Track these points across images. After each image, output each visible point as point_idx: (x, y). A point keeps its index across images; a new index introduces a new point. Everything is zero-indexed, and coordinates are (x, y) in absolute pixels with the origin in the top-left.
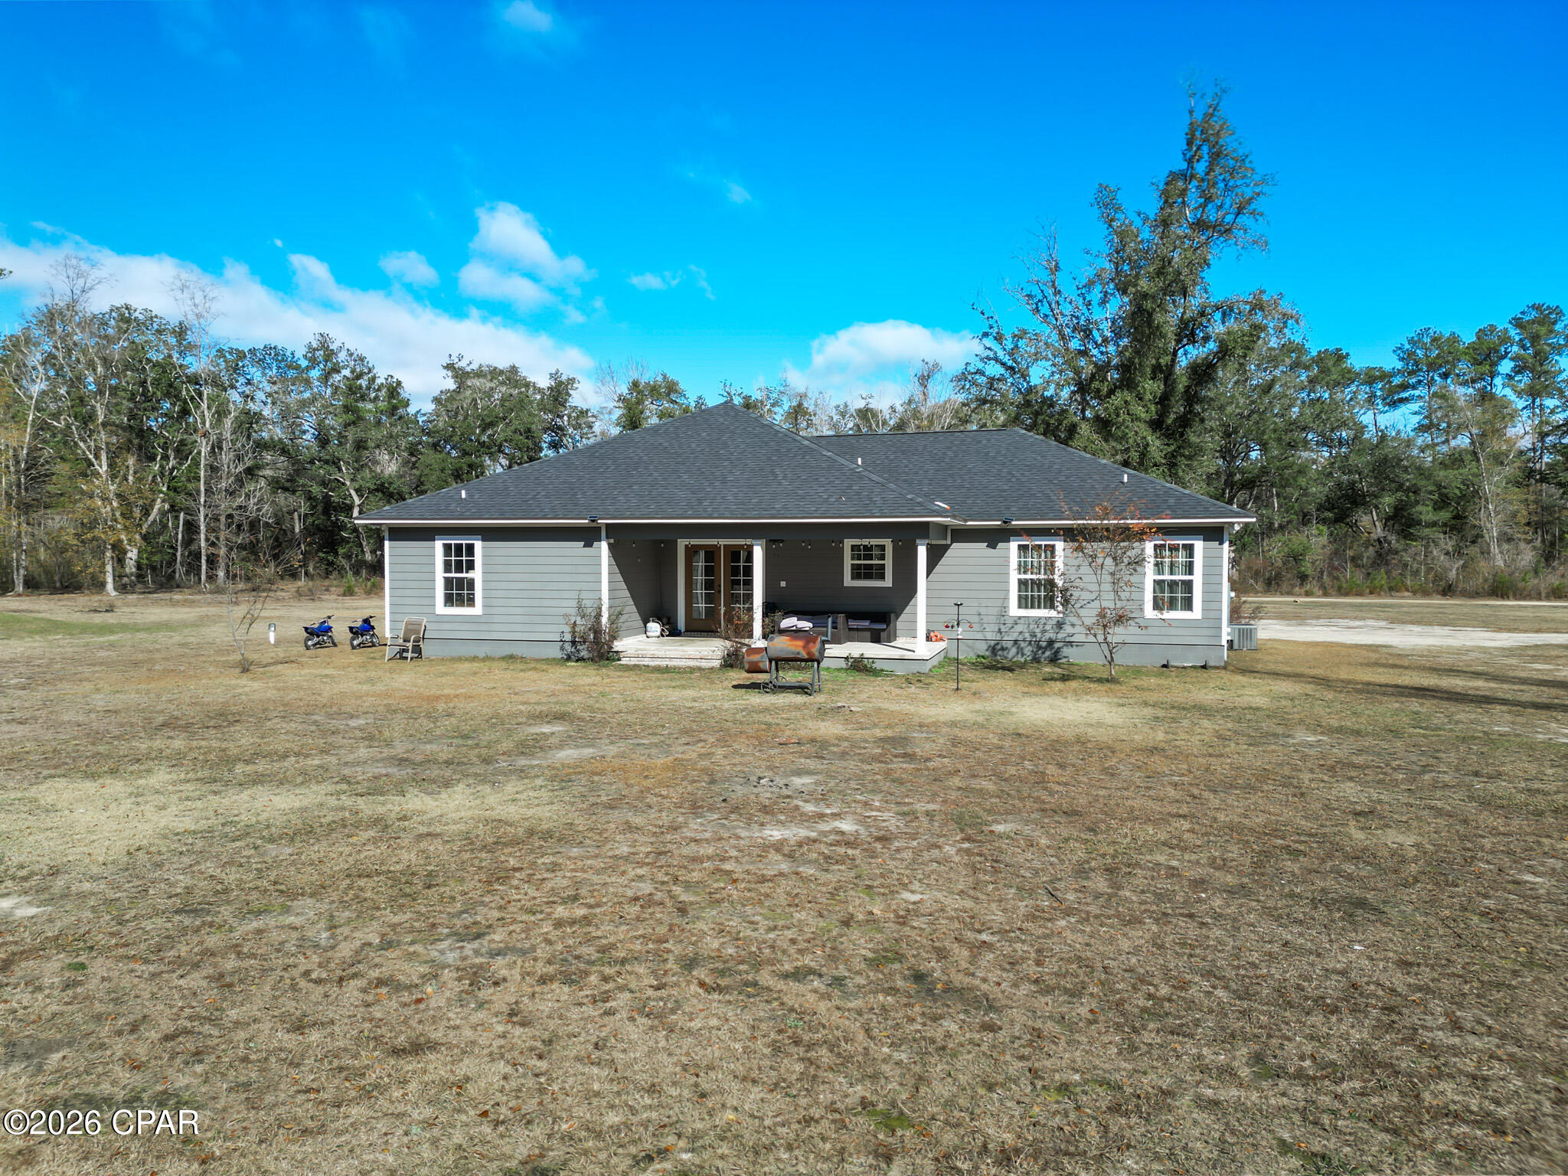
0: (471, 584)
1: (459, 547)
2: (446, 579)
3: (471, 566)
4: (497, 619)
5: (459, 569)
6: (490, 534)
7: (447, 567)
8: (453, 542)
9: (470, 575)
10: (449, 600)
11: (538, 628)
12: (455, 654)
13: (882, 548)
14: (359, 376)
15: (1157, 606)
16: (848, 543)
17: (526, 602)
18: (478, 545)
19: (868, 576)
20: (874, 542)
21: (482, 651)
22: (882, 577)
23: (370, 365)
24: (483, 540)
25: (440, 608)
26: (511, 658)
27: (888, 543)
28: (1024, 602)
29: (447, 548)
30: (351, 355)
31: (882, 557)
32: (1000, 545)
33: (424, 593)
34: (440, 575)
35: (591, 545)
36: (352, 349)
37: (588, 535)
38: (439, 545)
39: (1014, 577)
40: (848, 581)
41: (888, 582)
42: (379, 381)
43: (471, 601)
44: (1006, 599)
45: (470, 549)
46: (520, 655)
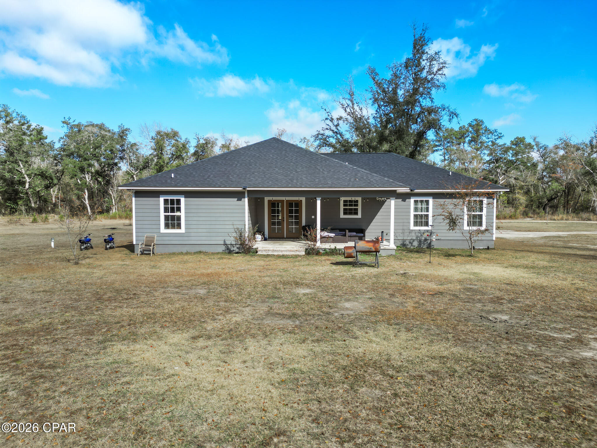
0: (179, 218)
1: (172, 201)
2: (165, 215)
3: (179, 209)
4: (192, 234)
5: (173, 210)
6: (188, 194)
7: (166, 210)
8: (169, 198)
9: (178, 214)
10: (167, 226)
11: (214, 238)
12: (171, 251)
13: (357, 201)
14: (23, 124)
15: (468, 225)
16: (342, 199)
17: (208, 227)
18: (183, 200)
19: (350, 213)
20: (353, 199)
21: (184, 250)
22: (356, 213)
23: (28, 120)
24: (185, 197)
25: (163, 230)
26: (200, 252)
27: (359, 199)
28: (416, 224)
29: (166, 201)
30: (19, 115)
31: (357, 205)
32: (407, 200)
33: (154, 222)
34: (162, 214)
35: (241, 200)
36: (19, 112)
37: (239, 195)
38: (162, 199)
39: (412, 213)
40: (342, 216)
41: (359, 216)
42: (33, 127)
43: (179, 226)
44: (409, 223)
45: (179, 202)
46: (204, 251)
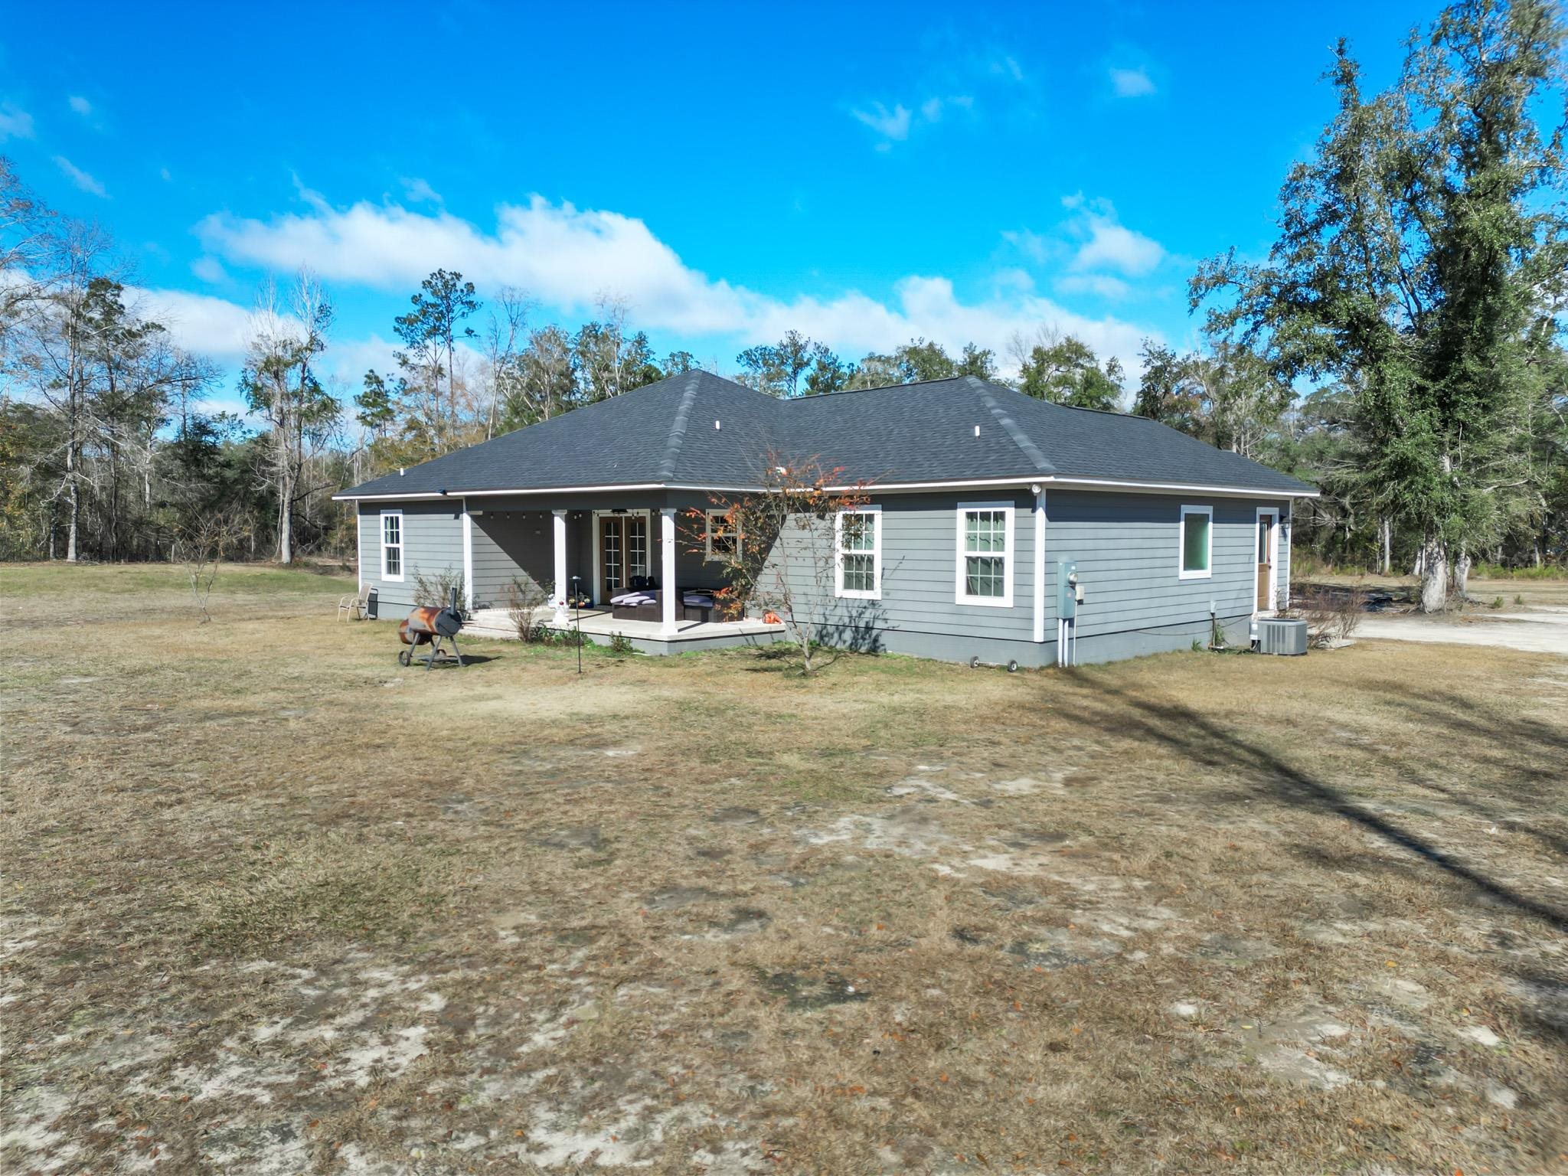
0: (399, 553)
1: (392, 520)
2: (387, 549)
3: (398, 537)
5: (393, 540)
7: (387, 538)
8: (388, 516)
9: (397, 545)
10: (389, 568)
15: (970, 590)
18: (401, 518)
19: (725, 550)
22: (734, 550)
25: (384, 575)
28: (850, 581)
29: (386, 521)
32: (828, 515)
34: (384, 545)
35: (458, 517)
37: (453, 507)
38: (382, 518)
40: (709, 556)
41: (739, 556)
43: (399, 569)
44: (833, 578)
45: (397, 522)
